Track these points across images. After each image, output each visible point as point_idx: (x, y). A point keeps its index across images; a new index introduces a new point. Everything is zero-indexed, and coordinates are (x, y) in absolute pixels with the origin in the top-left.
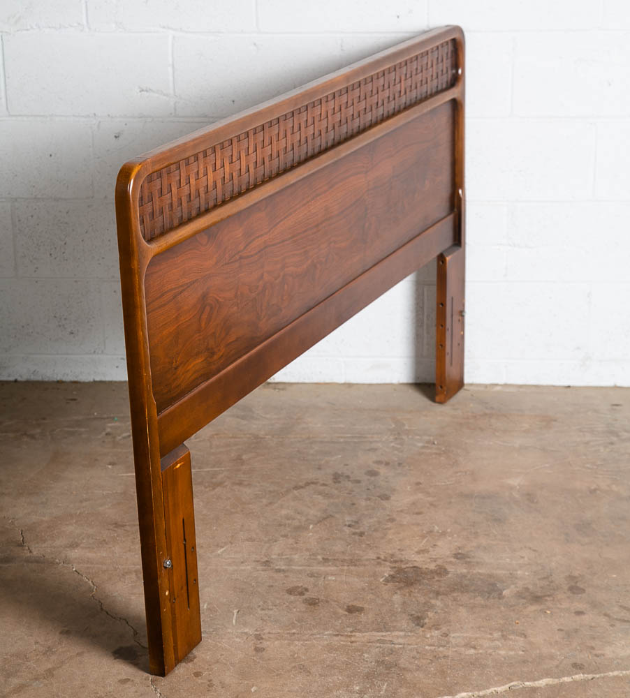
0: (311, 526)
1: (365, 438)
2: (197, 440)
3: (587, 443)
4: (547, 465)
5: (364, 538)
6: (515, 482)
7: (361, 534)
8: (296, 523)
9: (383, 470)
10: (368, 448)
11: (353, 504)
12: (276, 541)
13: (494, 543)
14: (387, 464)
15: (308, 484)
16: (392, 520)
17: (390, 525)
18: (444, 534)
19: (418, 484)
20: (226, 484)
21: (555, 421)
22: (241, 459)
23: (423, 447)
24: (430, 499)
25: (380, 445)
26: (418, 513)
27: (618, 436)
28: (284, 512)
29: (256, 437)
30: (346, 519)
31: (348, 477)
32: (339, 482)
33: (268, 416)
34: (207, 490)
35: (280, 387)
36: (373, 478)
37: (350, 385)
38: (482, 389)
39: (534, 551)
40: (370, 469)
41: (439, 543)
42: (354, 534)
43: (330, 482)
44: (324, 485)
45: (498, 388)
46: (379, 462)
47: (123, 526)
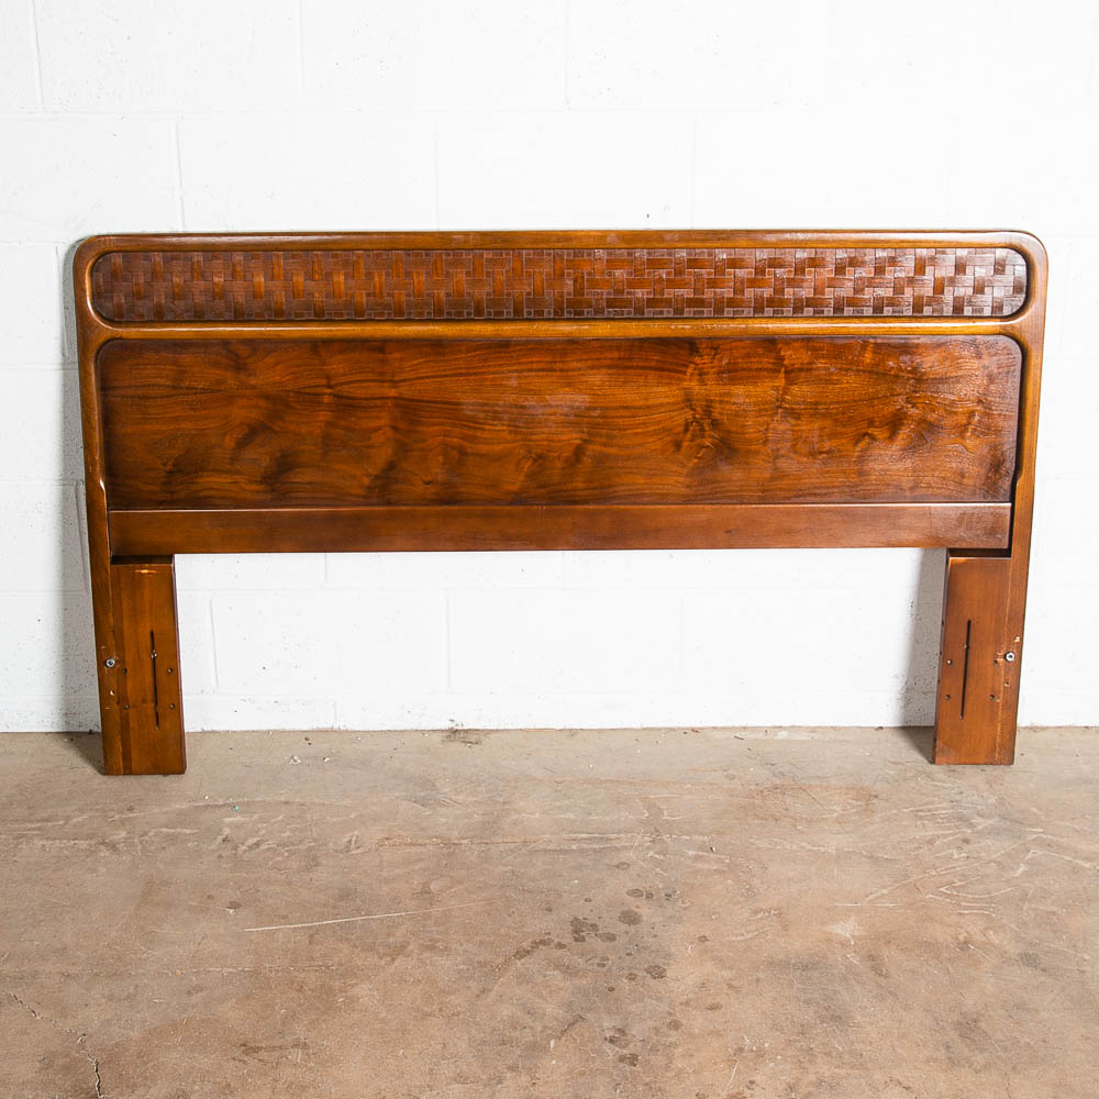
0: (552, 1043)
1: (608, 839)
2: (360, 851)
3: (931, 842)
4: (885, 891)
5: (638, 1068)
6: (846, 929)
7: (633, 1060)
8: (527, 1037)
9: (645, 911)
10: (616, 862)
11: (612, 989)
12: (500, 1082)
13: (843, 1072)
14: (650, 896)
15: (536, 944)
16: (675, 1025)
17: (674, 1036)
18: (760, 1054)
19: (703, 939)
20: (410, 948)
21: (876, 797)
22: (429, 892)
23: (697, 858)
24: (726, 974)
25: (630, 856)
26: (714, 1008)
27: (972, 826)
28: (506, 1011)
29: (448, 843)
30: (606, 1024)
31: (594, 926)
32: (583, 940)
33: (461, 798)
34: (383, 962)
35: (473, 738)
36: (632, 929)
37: (572, 733)
38: (760, 736)
39: (907, 1089)
40: (625, 909)
41: (758, 1078)
42: (622, 1059)
43: (568, 940)
44: (561, 946)
45: (783, 735)
46: (636, 893)
47: (257, 1050)
